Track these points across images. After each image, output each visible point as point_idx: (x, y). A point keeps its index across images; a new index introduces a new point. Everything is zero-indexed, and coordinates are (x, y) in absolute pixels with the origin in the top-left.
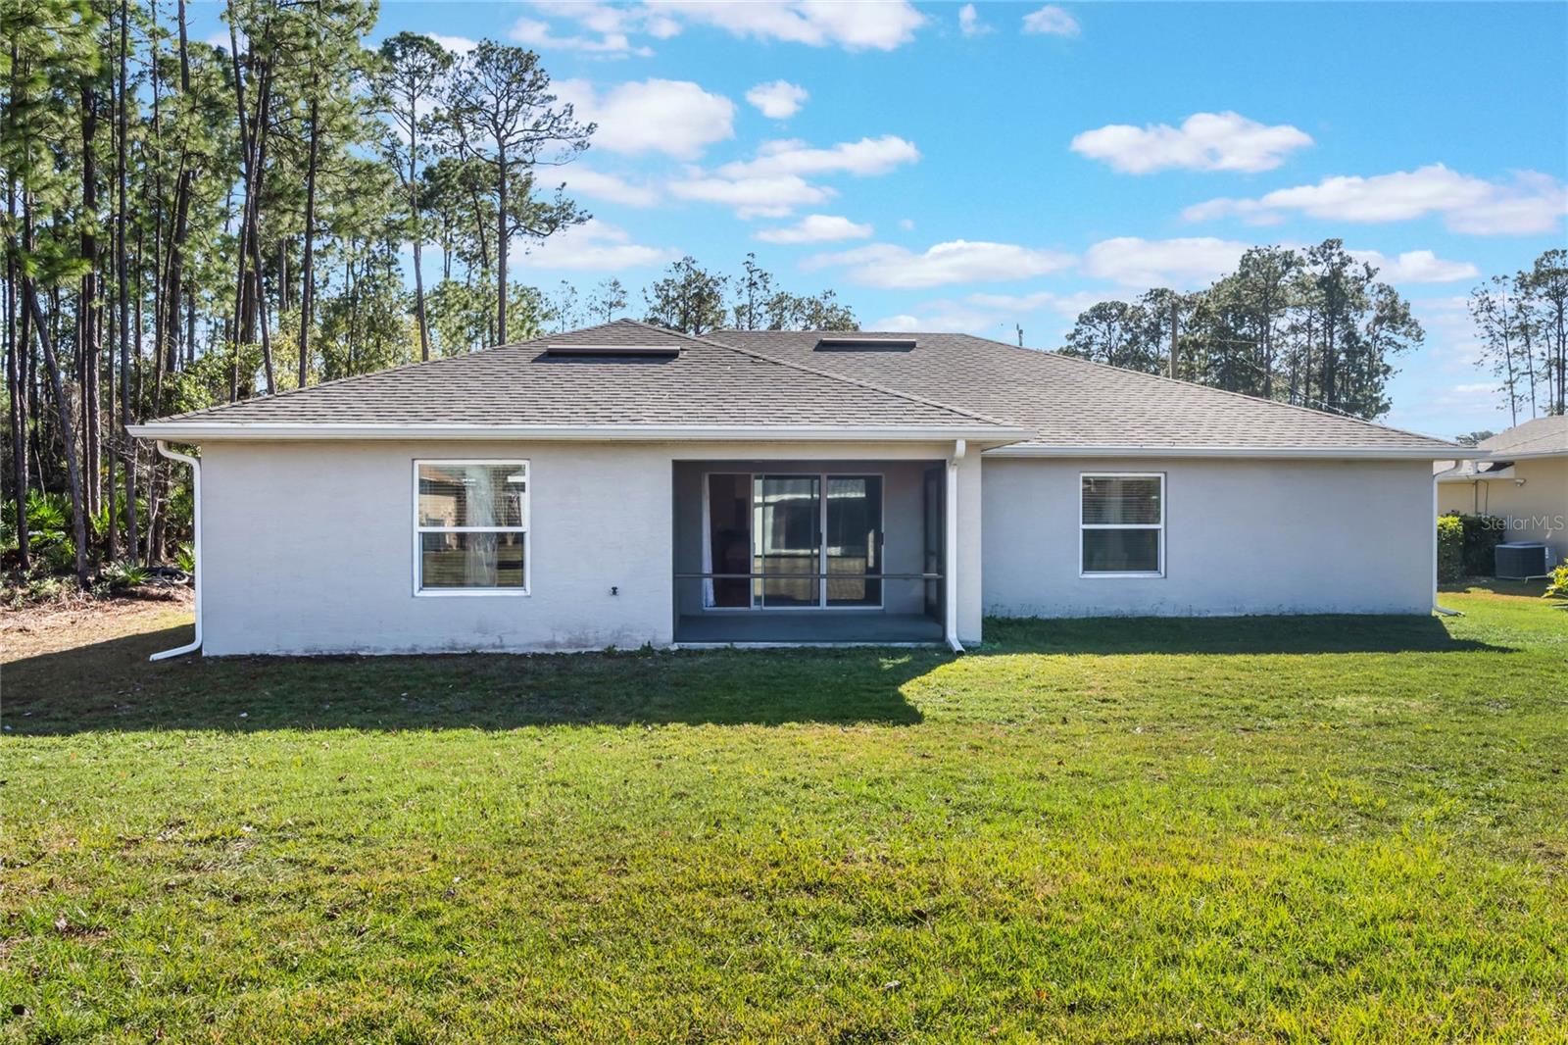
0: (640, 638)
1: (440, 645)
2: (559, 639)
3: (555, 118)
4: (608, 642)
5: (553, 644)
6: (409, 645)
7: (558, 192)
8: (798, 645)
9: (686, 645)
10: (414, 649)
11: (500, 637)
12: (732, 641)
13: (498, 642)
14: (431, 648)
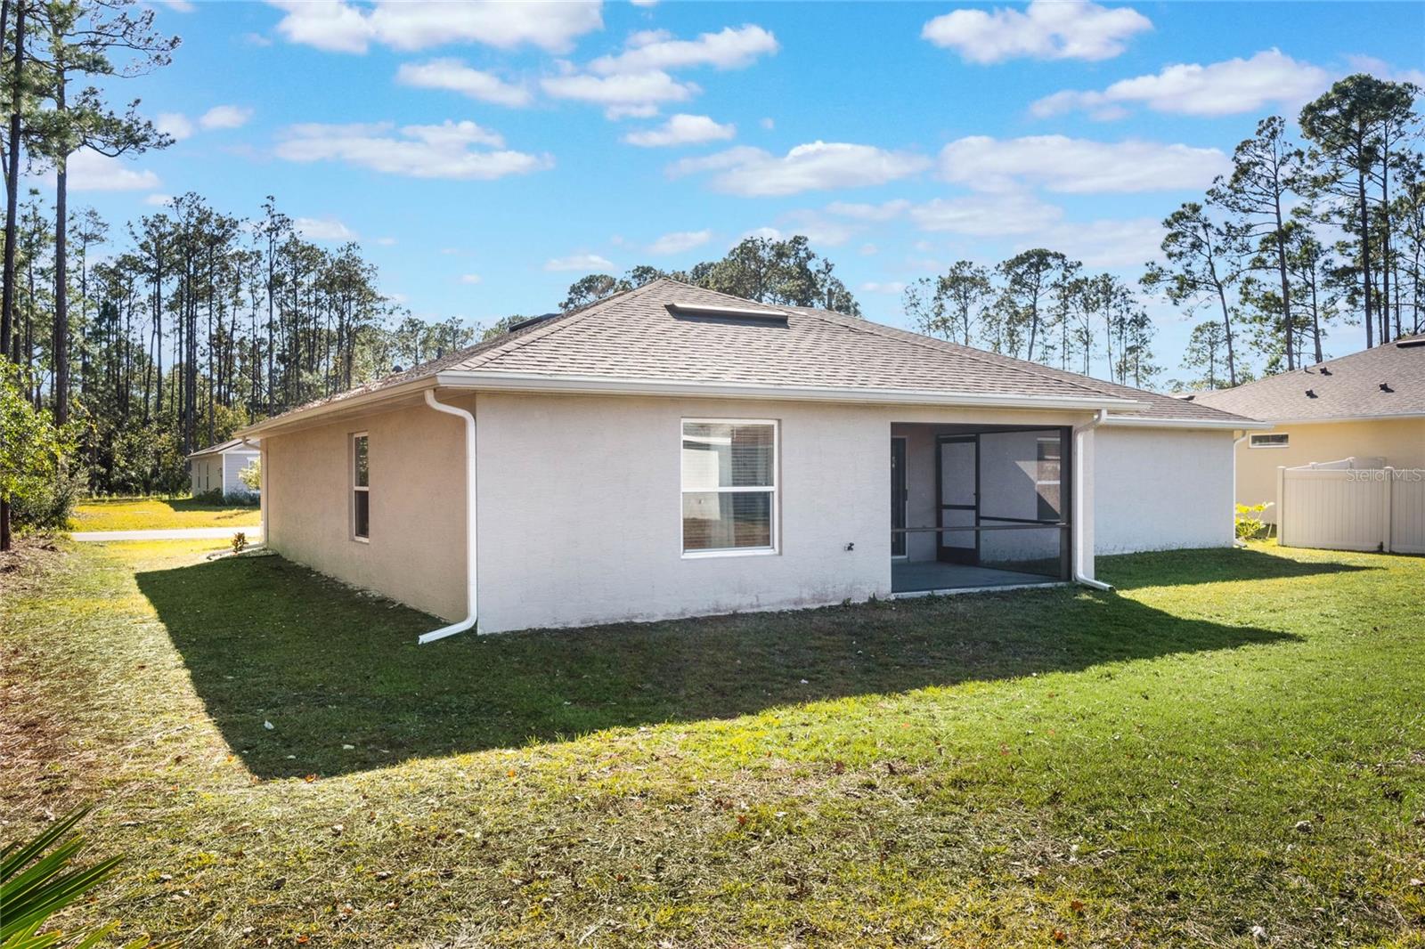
0: (867, 591)
1: (706, 607)
2: (805, 595)
3: (130, 25)
4: (843, 596)
5: (801, 601)
6: (678, 610)
7: (131, 109)
8: (978, 590)
9: (900, 595)
10: (683, 614)
11: (757, 597)
12: (932, 589)
13: (755, 603)
14: (698, 612)
